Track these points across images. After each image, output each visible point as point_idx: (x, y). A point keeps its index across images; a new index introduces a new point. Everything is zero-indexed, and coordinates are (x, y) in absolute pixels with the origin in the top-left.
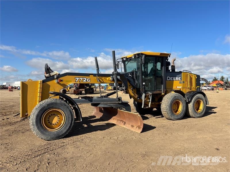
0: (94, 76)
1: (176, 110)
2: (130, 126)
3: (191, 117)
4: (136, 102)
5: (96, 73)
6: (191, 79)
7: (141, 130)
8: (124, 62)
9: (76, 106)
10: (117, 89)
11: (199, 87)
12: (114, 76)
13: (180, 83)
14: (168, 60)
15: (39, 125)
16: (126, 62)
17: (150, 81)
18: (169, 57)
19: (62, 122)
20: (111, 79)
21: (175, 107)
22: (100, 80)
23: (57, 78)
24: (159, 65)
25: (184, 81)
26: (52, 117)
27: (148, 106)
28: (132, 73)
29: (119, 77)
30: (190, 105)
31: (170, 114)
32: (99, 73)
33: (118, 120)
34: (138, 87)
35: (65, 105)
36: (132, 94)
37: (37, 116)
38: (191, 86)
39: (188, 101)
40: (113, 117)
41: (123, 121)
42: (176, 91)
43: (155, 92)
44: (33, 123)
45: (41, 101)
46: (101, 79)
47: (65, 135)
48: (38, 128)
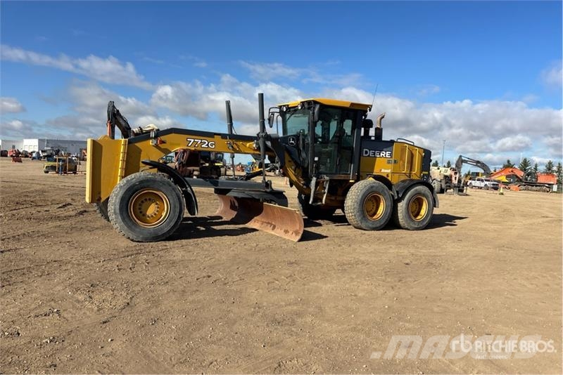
0: (222, 138)
1: (372, 212)
2: (282, 231)
3: (402, 229)
4: (303, 196)
5: (227, 133)
6: (412, 156)
7: (299, 237)
8: (282, 114)
9: (189, 189)
10: (264, 166)
11: (427, 173)
12: (261, 142)
13: (389, 162)
14: (366, 116)
15: (125, 215)
16: (288, 116)
17: (329, 155)
18: (370, 110)
19: (164, 214)
20: (254, 146)
21: (371, 206)
22: (232, 147)
23: (156, 137)
24: (348, 125)
25: (398, 159)
26: (146, 203)
27: (321, 201)
28: (296, 137)
29: (269, 143)
30: (402, 206)
31: (360, 218)
32: (233, 132)
33: (263, 223)
34: (306, 165)
35: (170, 186)
36: (294, 179)
37: (122, 199)
38: (411, 170)
39: (396, 198)
40: (255, 218)
41: (271, 224)
42: (377, 178)
43: (336, 177)
44: (114, 210)
45: (125, 176)
46: (236, 144)
47: (168, 235)
48: (123, 220)
